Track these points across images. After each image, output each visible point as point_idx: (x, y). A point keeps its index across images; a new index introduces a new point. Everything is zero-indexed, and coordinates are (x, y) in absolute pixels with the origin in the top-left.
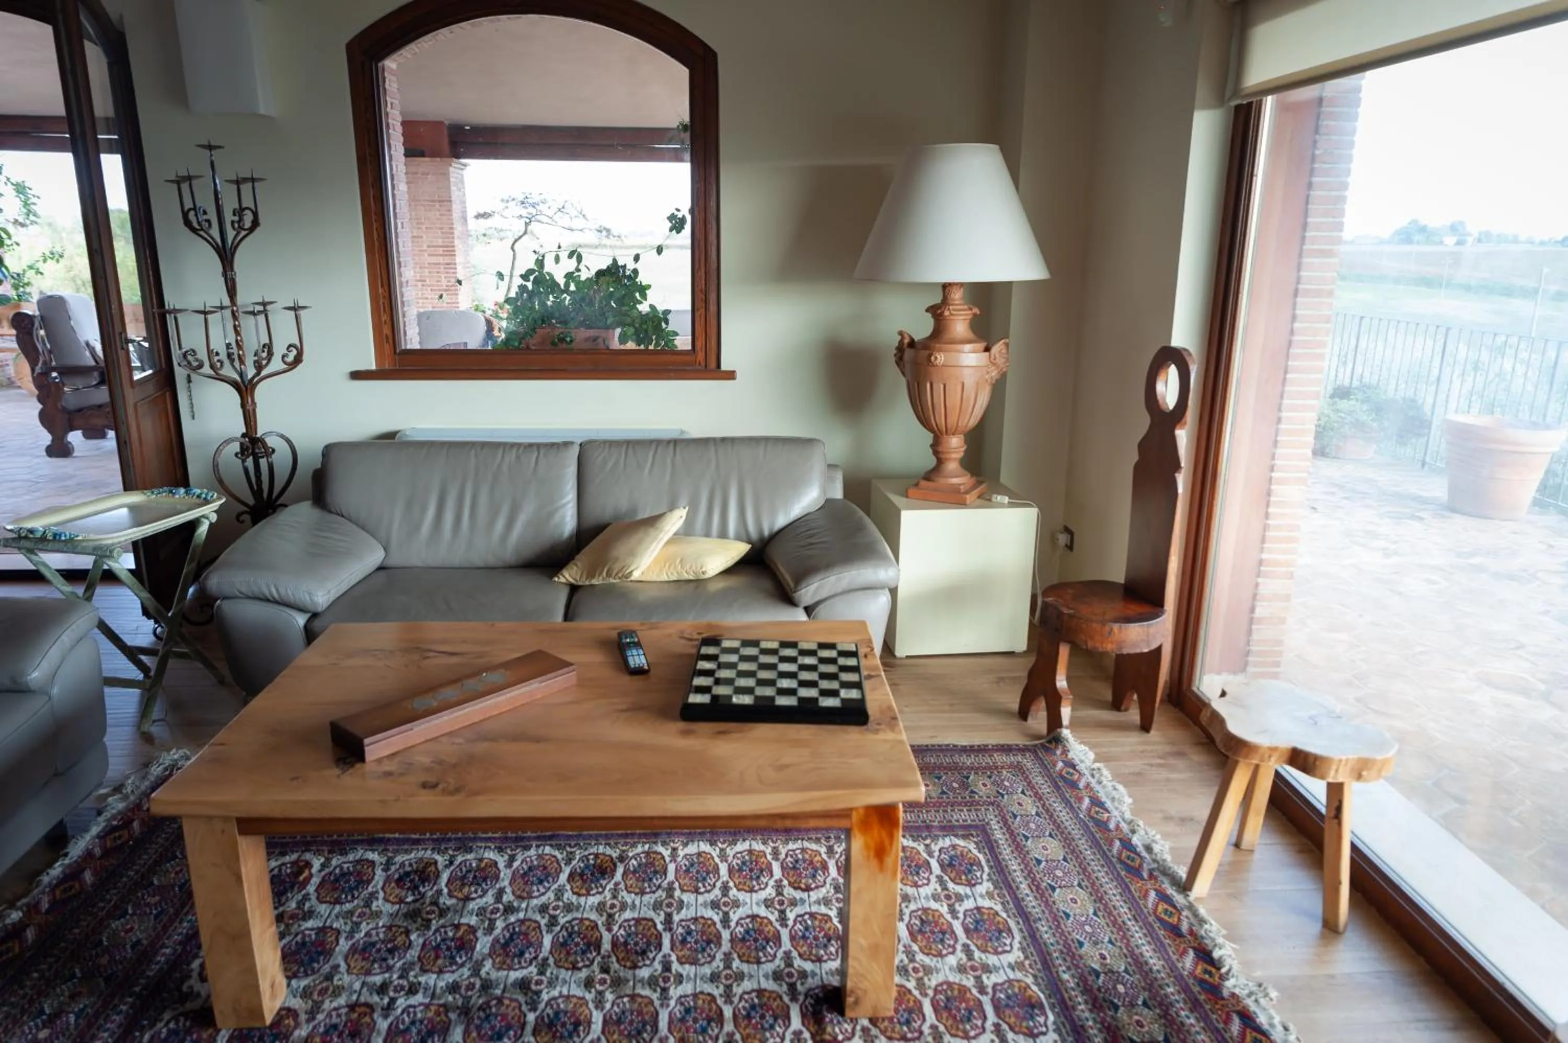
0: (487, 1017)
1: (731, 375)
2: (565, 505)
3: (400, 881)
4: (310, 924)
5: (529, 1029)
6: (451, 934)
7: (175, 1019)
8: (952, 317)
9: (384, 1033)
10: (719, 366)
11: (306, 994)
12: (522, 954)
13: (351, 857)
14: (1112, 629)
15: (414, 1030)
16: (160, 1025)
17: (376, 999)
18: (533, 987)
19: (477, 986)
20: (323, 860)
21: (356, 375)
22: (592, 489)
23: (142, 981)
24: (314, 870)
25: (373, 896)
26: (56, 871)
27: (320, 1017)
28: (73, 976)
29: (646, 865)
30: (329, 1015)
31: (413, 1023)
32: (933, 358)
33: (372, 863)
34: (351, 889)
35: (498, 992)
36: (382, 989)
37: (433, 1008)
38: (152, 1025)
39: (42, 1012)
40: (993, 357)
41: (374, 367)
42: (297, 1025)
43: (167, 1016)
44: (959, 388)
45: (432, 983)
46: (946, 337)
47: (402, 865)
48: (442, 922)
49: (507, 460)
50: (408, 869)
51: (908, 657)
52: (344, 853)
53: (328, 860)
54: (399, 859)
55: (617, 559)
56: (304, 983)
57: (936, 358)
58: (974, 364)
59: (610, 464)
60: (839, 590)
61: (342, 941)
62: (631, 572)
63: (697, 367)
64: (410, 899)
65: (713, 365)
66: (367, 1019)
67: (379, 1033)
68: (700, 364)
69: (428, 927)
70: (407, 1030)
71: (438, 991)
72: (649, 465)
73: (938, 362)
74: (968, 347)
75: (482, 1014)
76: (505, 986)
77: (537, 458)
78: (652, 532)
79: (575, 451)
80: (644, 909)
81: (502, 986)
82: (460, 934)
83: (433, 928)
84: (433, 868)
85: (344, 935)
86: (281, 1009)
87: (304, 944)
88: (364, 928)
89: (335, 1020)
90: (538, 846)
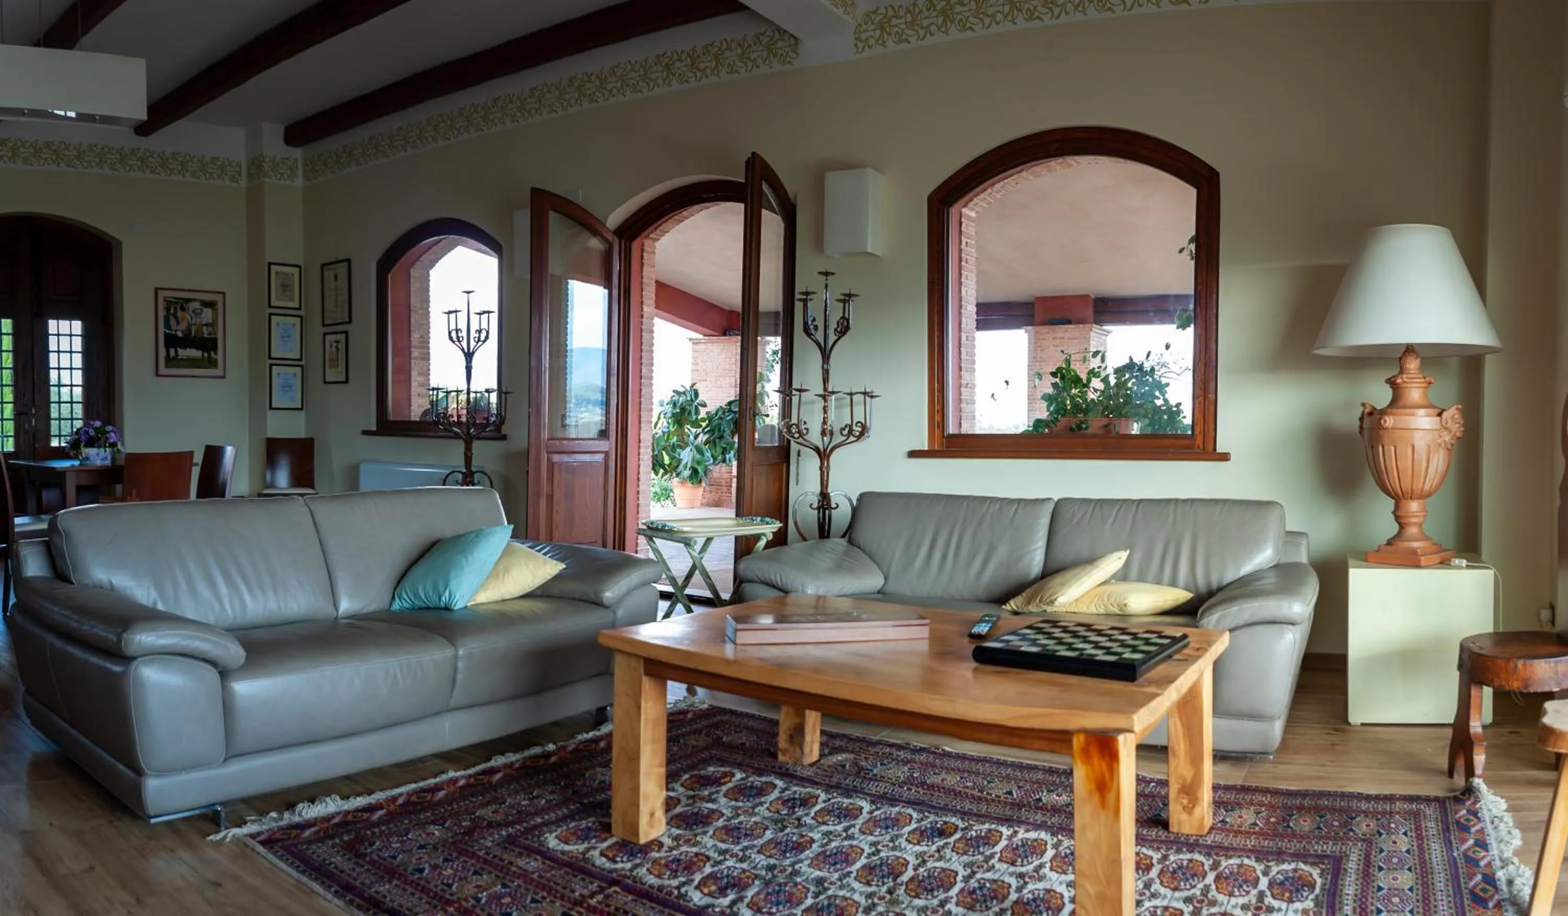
0: (778, 892)
1: (1225, 457)
2: (1036, 550)
3: (785, 802)
4: (710, 805)
5: (803, 907)
6: (794, 839)
7: (594, 823)
8: (1405, 385)
9: (705, 874)
10: (1215, 450)
11: (676, 838)
12: (835, 864)
13: (764, 779)
14: (1516, 666)
15: (726, 880)
16: (584, 822)
17: (716, 855)
18: (826, 885)
19: (787, 872)
20: (744, 775)
21: (913, 454)
22: (1059, 537)
23: (591, 799)
24: (733, 779)
25: (761, 804)
26: (591, 734)
27: (675, 852)
28: (559, 784)
29: (983, 838)
30: (681, 854)
31: (728, 876)
32: (1382, 422)
33: (775, 786)
34: (750, 796)
35: (799, 880)
36: (723, 852)
37: (747, 874)
38: (580, 820)
39: (532, 793)
40: (1444, 420)
41: (926, 448)
42: (659, 851)
43: (590, 819)
44: (1410, 450)
45: (757, 860)
46: (1401, 403)
47: (795, 792)
48: (795, 830)
49: (991, 510)
50: (797, 796)
51: (1363, 724)
52: (761, 775)
53: (748, 777)
54: (795, 788)
55: (1050, 588)
56: (679, 832)
57: (1385, 421)
58: (1428, 427)
59: (1078, 517)
60: (1242, 622)
61: (721, 820)
62: (1056, 599)
63: (1196, 450)
64: (784, 812)
65: (1210, 449)
66: (702, 864)
67: (702, 873)
68: (1198, 447)
69: (782, 831)
70: (722, 878)
71: (759, 866)
72: (1112, 519)
73: (1387, 425)
74: (1422, 412)
75: (777, 888)
76: (807, 878)
77: (1016, 510)
78: (1088, 568)
79: (1050, 507)
80: (957, 864)
81: (805, 877)
82: (802, 840)
83: (786, 832)
84: (814, 800)
85: (725, 818)
86: (655, 840)
87: (697, 814)
88: (742, 818)
89: (683, 857)
90: (903, 807)
